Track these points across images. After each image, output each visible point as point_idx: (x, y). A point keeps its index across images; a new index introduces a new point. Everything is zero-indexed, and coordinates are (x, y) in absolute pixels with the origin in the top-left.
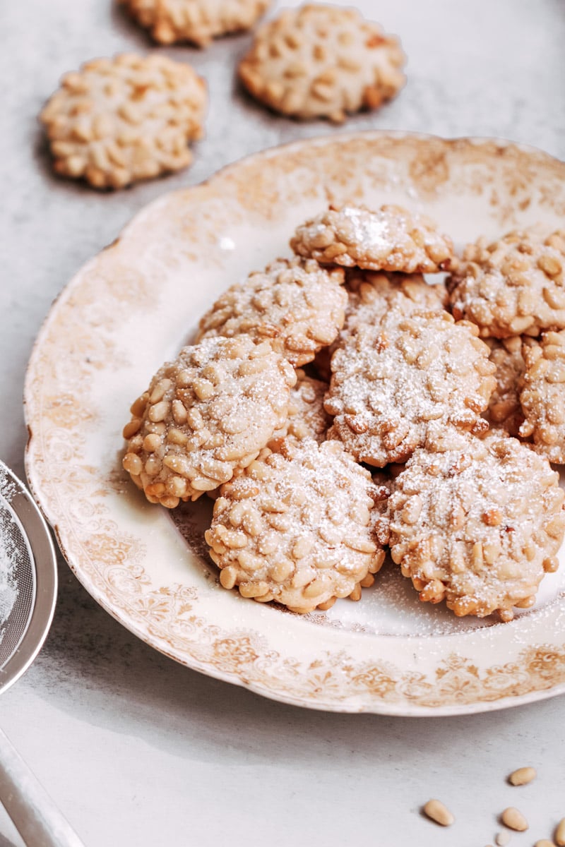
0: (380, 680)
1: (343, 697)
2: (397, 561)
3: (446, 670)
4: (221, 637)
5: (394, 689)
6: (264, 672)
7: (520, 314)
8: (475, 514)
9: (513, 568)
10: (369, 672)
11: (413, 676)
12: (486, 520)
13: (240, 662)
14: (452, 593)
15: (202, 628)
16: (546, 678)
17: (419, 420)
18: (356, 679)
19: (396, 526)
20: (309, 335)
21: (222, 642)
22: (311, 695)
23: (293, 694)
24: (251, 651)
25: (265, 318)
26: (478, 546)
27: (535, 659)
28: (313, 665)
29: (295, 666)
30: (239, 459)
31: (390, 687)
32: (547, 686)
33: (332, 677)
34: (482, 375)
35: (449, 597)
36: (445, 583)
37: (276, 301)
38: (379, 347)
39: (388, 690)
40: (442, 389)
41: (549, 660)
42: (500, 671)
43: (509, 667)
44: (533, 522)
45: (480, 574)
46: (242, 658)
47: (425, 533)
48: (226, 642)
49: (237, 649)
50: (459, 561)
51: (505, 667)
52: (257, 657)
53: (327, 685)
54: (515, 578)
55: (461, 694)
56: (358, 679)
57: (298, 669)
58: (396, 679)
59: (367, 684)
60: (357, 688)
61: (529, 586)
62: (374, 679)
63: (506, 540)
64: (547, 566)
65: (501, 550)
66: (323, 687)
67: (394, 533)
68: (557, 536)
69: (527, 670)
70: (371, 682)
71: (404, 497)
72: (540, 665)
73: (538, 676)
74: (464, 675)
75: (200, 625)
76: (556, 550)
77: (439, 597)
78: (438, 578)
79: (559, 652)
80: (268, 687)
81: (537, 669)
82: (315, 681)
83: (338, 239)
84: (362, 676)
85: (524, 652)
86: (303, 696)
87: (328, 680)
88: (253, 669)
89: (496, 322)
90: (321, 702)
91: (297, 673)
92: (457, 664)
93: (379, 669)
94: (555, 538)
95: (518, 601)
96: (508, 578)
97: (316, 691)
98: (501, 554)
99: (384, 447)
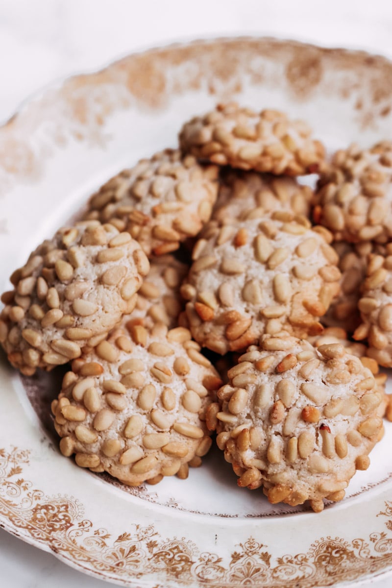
0: (179, 559)
1: (141, 574)
2: (221, 447)
3: (241, 554)
4: (42, 503)
5: (189, 570)
6: (74, 541)
7: (369, 223)
8: (296, 411)
9: (324, 463)
10: (170, 550)
11: (210, 557)
12: (304, 417)
13: (54, 530)
14: (268, 482)
15: (27, 492)
16: (330, 574)
17: (261, 316)
18: (157, 555)
19: (222, 416)
20: (176, 226)
21: (43, 507)
22: (112, 569)
23: (95, 567)
24: (67, 518)
25: (139, 207)
26: (294, 441)
27: (325, 552)
28: (121, 538)
29: (104, 537)
30: (87, 339)
31: (187, 567)
32: (328, 583)
33: (137, 552)
34: (326, 281)
35: (266, 485)
36: (263, 472)
37: (151, 192)
38: (237, 243)
39: (183, 570)
40: (286, 291)
41: (337, 555)
42: (291, 562)
43: (299, 558)
44: (349, 423)
45: (294, 466)
46: (57, 525)
47: (248, 425)
48: (46, 507)
49: (55, 516)
50: (276, 452)
51: (296, 557)
52: (72, 525)
53: (130, 559)
54: (326, 473)
55: (249, 581)
56: (159, 556)
57: (106, 541)
58: (194, 559)
59: (165, 562)
60: (155, 566)
61: (339, 481)
62: (173, 557)
64: (359, 465)
65: (315, 446)
66: (125, 561)
67: (222, 421)
68: (371, 437)
69: (315, 563)
70: (170, 560)
71: (233, 389)
72: (328, 559)
73: (323, 571)
74: (257, 561)
75: (25, 488)
76: (369, 449)
77: (256, 484)
78: (255, 467)
79: (347, 548)
80: (74, 557)
81: (324, 563)
82: (119, 554)
83: (216, 138)
84: (164, 554)
85: (316, 544)
86: (103, 570)
87: (132, 554)
88: (65, 538)
89: (348, 228)
90: (119, 577)
91: (104, 544)
92: (253, 549)
93: (181, 548)
94: (369, 438)
95: (328, 495)
96: (320, 472)
97: (118, 565)
98: (315, 450)
99: (226, 337)
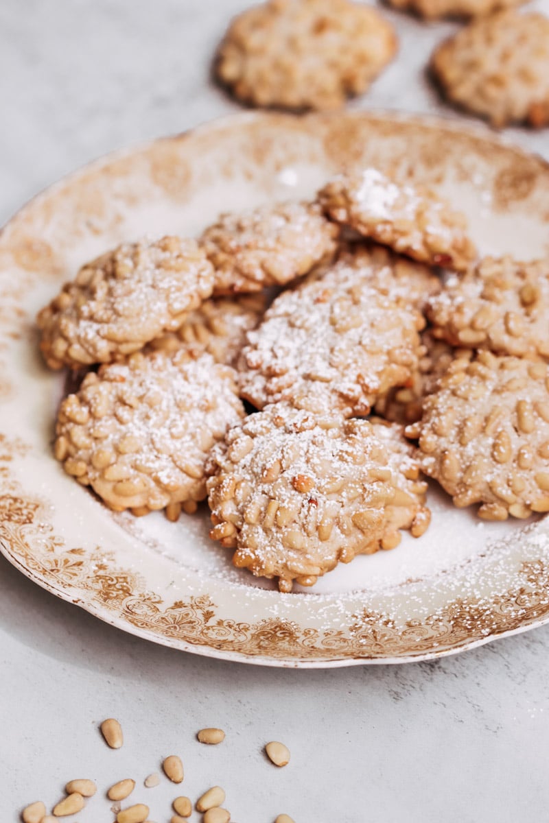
0: (120, 587)
1: (70, 585)
3: (186, 605)
4: (14, 494)
5: (123, 600)
6: (22, 537)
8: (289, 474)
9: (299, 539)
10: (117, 578)
11: (152, 597)
13: (9, 520)
15: (5, 479)
16: (260, 647)
18: (100, 577)
21: (11, 498)
22: (44, 572)
23: (27, 564)
24: (30, 516)
26: (274, 504)
27: (271, 629)
28: (73, 551)
29: (56, 544)
31: (122, 596)
32: (252, 653)
33: (80, 567)
39: (117, 597)
41: (282, 635)
42: (230, 626)
43: (241, 627)
44: (343, 506)
45: (268, 532)
46: (16, 518)
48: (15, 500)
49: (20, 509)
51: (239, 624)
52: (31, 522)
53: (68, 570)
54: (299, 550)
55: (175, 628)
56: (100, 578)
57: (57, 548)
58: (135, 593)
59: (103, 586)
60: (90, 584)
61: (311, 565)
62: (115, 584)
63: (305, 510)
65: (296, 517)
66: (62, 570)
68: (364, 531)
69: (253, 635)
70: (110, 585)
72: (269, 635)
73: (255, 642)
74: (198, 615)
75: (5, 476)
78: (232, 521)
79: (296, 633)
80: (12, 548)
81: (262, 638)
82: (61, 563)
84: (107, 578)
85: (268, 621)
86: (35, 569)
87: (76, 568)
88: (16, 530)
90: (45, 580)
91: (53, 550)
92: (201, 604)
93: (129, 580)
94: (362, 531)
95: (297, 576)
96: (293, 547)
97: (52, 570)
98: (295, 522)
